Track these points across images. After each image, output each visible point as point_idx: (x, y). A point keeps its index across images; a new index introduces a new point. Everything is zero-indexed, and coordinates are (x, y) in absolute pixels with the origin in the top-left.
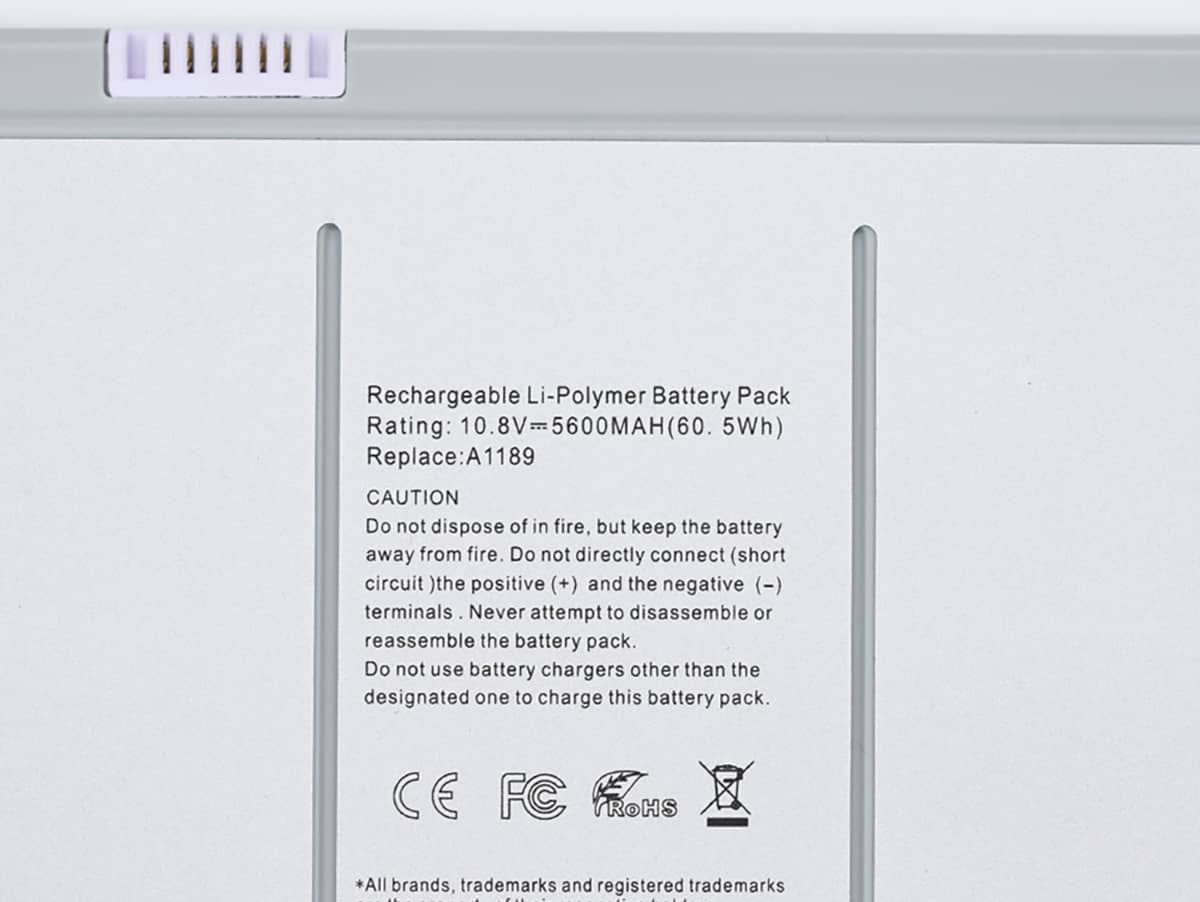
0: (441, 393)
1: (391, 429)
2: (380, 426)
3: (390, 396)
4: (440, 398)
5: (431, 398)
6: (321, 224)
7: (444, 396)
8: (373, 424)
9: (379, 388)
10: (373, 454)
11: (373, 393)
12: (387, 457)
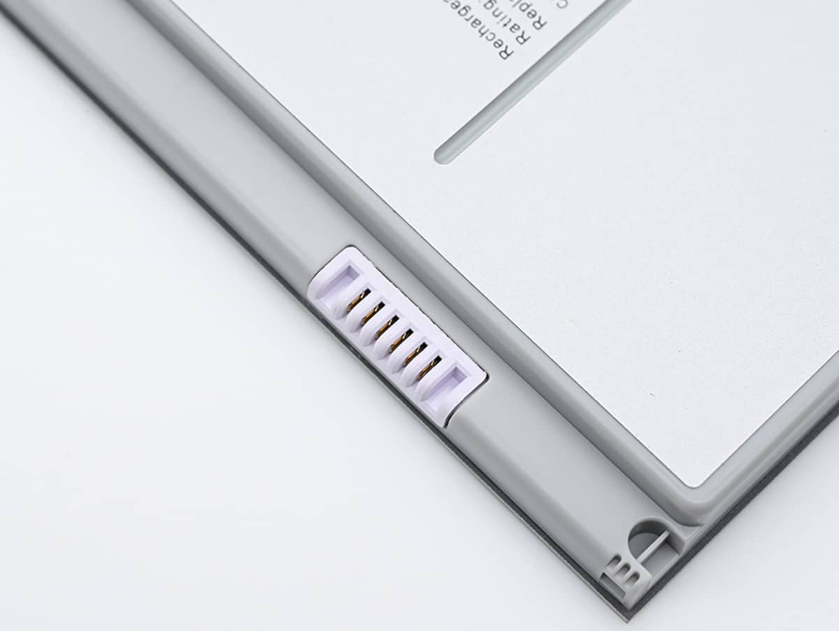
0: (468, 20)
1: (515, 27)
2: (521, 34)
3: (498, 44)
4: (471, 17)
5: (476, 22)
6: (442, 166)
7: (467, 17)
8: (523, 39)
9: (500, 54)
10: (540, 24)
11: (506, 54)
12: (534, 16)
